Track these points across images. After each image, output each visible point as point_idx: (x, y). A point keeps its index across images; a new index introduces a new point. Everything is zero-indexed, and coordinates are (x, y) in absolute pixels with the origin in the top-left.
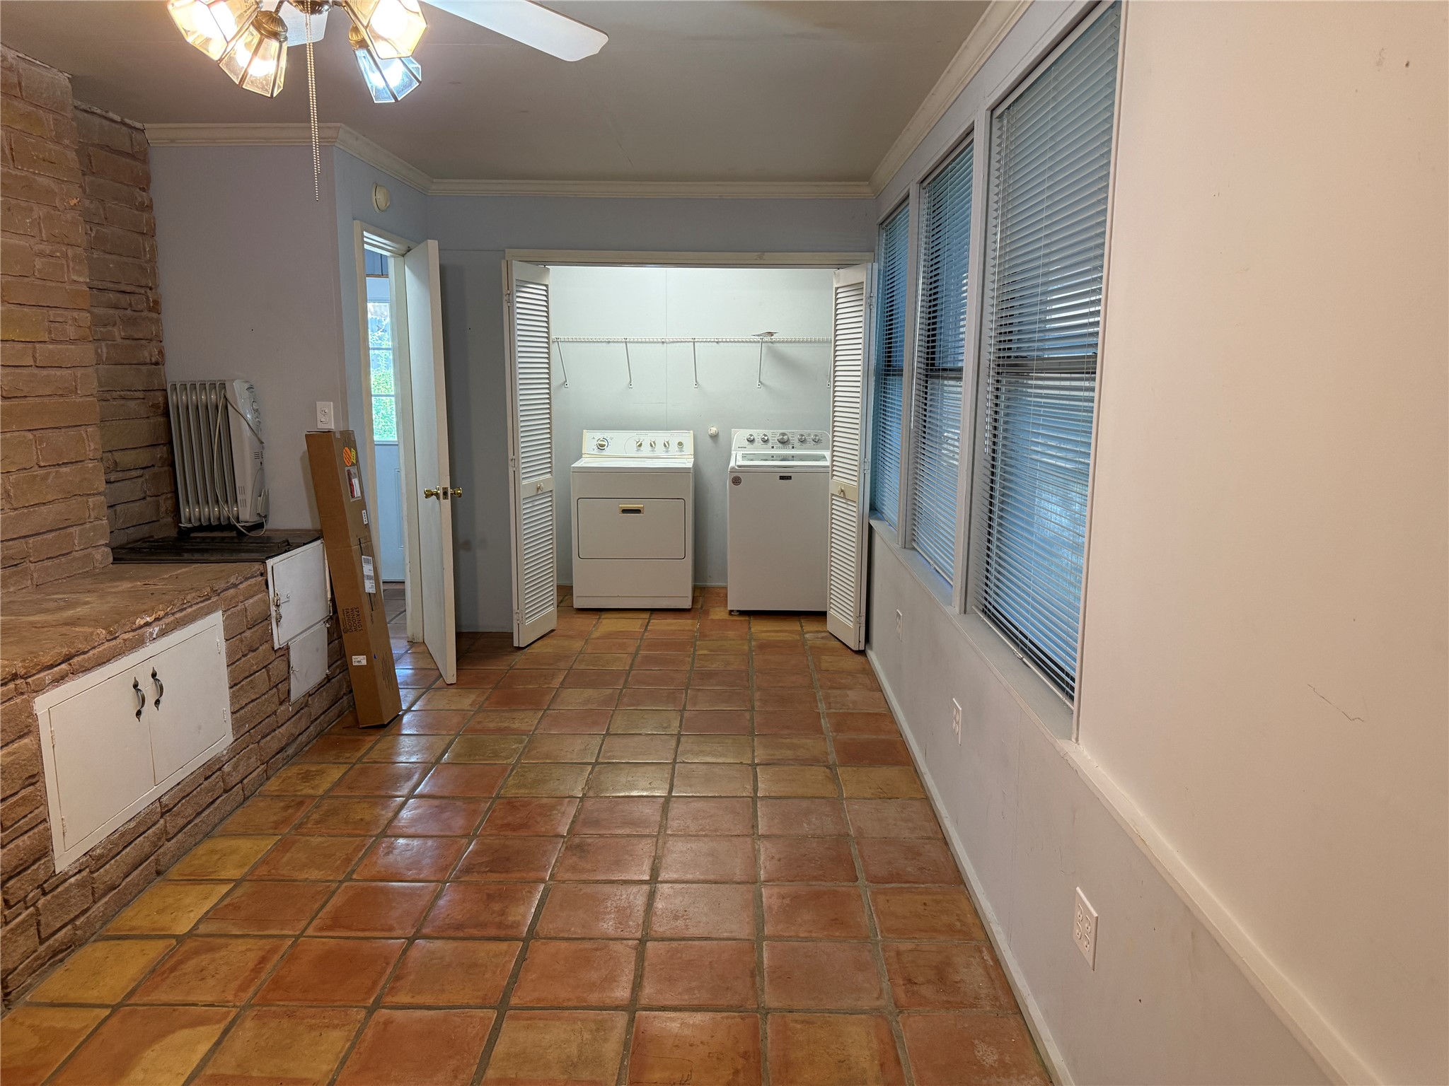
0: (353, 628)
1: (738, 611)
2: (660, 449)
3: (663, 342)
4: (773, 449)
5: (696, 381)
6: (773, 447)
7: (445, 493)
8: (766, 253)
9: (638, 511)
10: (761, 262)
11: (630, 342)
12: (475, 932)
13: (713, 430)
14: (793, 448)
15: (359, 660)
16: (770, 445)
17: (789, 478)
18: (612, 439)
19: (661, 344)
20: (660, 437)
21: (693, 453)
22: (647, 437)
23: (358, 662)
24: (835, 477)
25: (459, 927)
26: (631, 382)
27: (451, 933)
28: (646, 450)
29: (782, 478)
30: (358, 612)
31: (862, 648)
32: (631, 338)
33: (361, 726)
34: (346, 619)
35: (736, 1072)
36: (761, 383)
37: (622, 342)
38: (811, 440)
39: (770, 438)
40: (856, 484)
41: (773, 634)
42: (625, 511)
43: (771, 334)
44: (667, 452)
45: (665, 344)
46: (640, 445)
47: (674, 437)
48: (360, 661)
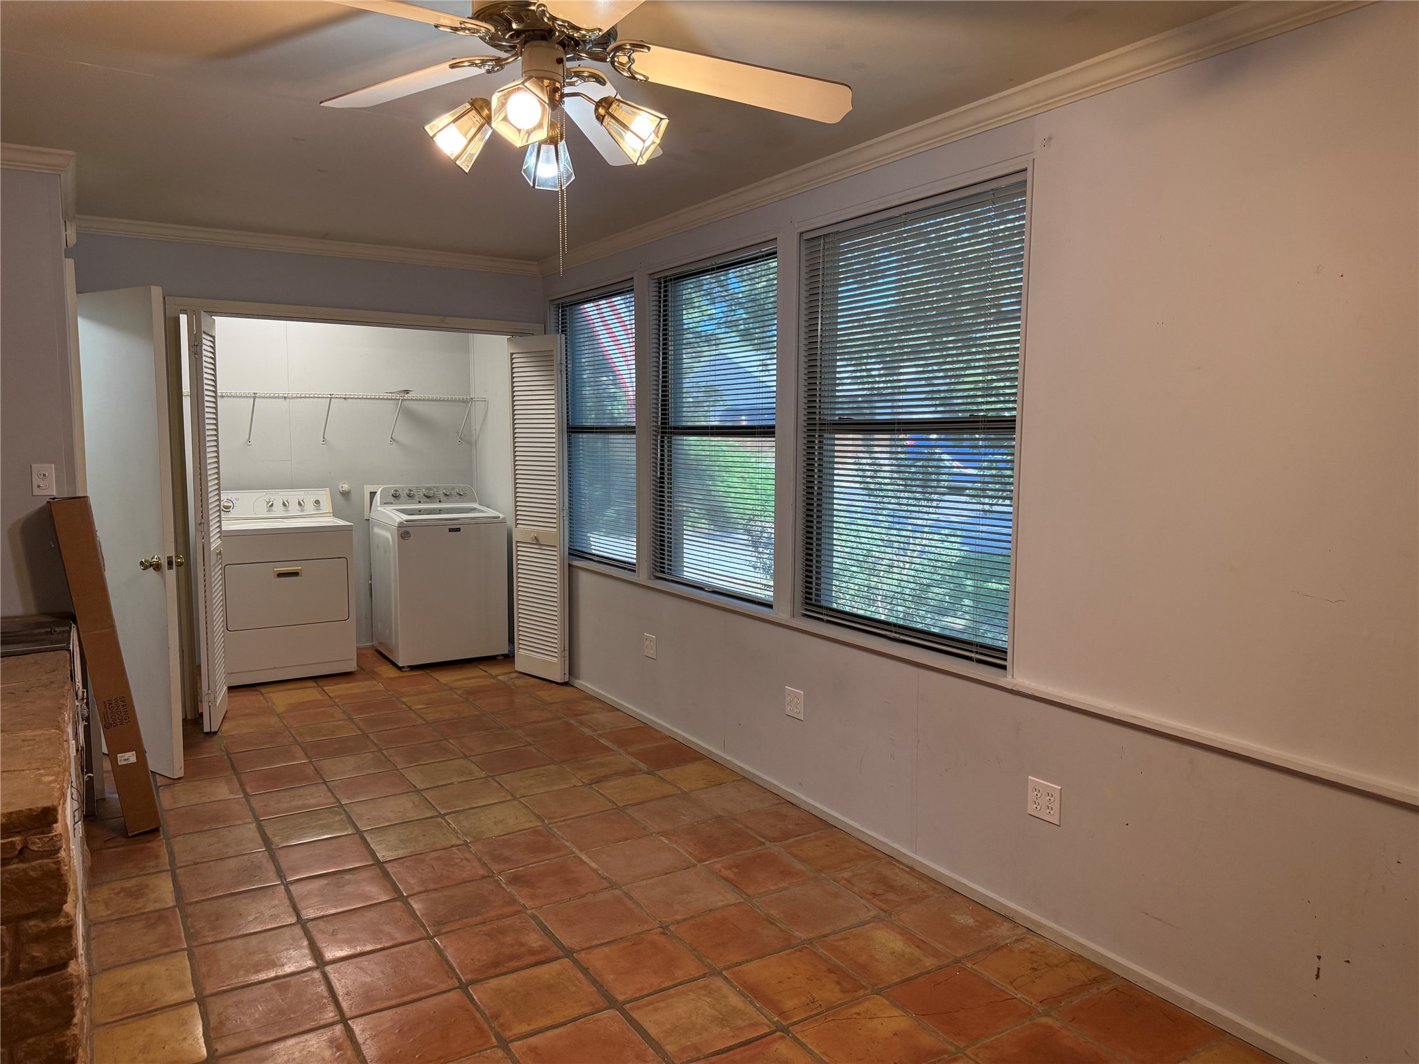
0: (118, 721)
1: (409, 667)
2: (294, 509)
3: (285, 398)
4: (420, 504)
5: (324, 438)
6: (420, 502)
7: (170, 563)
8: (448, 318)
9: (295, 574)
10: (443, 325)
11: (260, 397)
12: (515, 964)
13: (346, 487)
14: (440, 501)
15: (126, 757)
16: (417, 500)
17: (458, 530)
18: (237, 500)
19: (283, 400)
20: (293, 496)
21: (331, 511)
22: (278, 497)
23: (125, 760)
24: (519, 526)
25: (496, 964)
26: (249, 438)
27: (492, 971)
28: (278, 510)
29: (451, 530)
30: (124, 701)
31: (567, 680)
32: (260, 392)
33: (130, 835)
34: (109, 712)
35: (838, 983)
36: (393, 440)
37: (251, 397)
38: (455, 494)
39: (416, 493)
40: (555, 530)
41: (467, 681)
42: (280, 575)
43: (407, 392)
44: (302, 511)
45: (288, 400)
46: (272, 505)
47: (309, 496)
48: (128, 759)
